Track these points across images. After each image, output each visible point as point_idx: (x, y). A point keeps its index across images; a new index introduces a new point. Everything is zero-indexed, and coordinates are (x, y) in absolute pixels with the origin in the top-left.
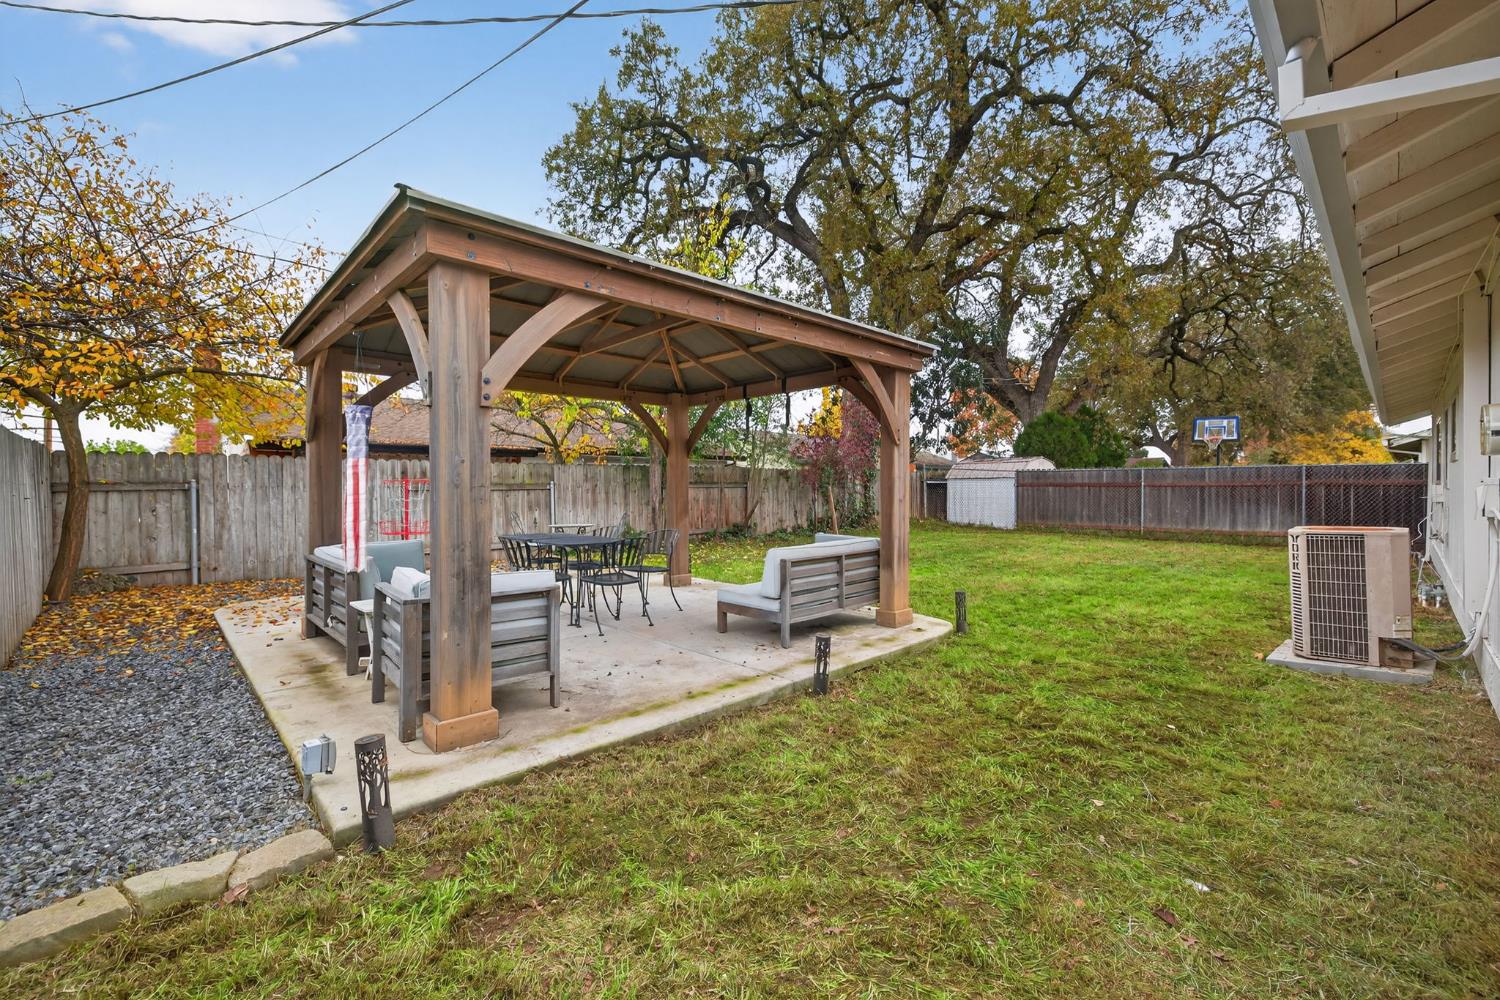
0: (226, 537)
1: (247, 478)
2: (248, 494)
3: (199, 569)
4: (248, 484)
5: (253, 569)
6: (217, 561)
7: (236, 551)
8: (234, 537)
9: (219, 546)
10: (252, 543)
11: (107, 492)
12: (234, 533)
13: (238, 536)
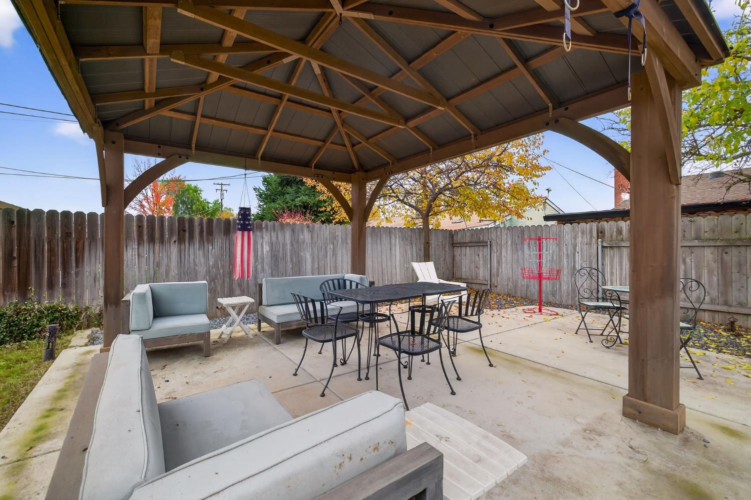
0: (500, 270)
1: (508, 239)
2: (509, 248)
3: (491, 285)
4: (509, 243)
5: (511, 290)
6: (497, 282)
7: (504, 279)
8: (503, 270)
9: (498, 275)
10: (510, 276)
11: (466, 246)
12: (503, 268)
13: (505, 270)
